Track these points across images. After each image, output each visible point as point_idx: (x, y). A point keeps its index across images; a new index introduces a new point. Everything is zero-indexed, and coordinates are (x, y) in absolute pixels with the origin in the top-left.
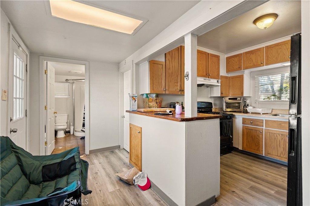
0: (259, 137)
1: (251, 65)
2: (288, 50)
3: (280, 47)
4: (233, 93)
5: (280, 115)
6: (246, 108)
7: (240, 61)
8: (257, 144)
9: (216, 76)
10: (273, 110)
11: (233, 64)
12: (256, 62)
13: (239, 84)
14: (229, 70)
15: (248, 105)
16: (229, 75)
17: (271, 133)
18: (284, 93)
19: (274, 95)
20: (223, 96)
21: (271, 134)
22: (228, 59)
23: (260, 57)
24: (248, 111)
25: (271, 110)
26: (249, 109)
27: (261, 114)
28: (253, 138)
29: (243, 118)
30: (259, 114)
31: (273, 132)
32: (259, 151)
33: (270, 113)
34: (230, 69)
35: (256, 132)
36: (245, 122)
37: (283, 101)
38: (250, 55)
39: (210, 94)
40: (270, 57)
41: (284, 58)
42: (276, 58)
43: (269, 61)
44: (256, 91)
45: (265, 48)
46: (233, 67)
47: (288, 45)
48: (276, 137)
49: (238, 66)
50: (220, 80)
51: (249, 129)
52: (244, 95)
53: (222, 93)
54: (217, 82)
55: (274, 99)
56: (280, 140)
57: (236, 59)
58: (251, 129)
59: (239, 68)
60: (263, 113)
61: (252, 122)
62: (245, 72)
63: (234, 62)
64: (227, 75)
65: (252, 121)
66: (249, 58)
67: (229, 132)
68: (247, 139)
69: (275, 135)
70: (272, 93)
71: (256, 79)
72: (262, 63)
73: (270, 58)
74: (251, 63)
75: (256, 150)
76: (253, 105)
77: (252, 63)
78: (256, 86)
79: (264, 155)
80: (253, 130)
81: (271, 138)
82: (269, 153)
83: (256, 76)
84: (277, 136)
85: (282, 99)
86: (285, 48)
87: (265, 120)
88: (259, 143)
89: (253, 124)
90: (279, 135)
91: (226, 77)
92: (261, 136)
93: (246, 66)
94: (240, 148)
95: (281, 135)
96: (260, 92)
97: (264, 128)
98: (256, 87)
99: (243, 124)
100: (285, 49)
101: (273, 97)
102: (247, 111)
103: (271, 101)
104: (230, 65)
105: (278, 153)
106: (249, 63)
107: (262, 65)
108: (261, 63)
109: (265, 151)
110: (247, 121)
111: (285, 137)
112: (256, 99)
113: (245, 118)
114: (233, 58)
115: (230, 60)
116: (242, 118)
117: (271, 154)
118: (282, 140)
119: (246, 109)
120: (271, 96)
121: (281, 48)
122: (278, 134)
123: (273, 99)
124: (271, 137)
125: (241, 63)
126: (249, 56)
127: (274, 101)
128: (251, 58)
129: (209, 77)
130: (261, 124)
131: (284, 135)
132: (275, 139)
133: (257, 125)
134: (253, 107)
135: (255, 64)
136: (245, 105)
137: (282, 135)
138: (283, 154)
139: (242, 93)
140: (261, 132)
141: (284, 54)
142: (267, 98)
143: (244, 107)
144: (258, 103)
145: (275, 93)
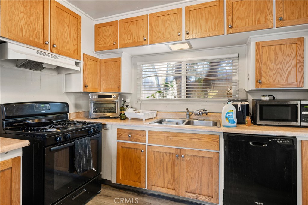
0: (140, 159)
1: (131, 41)
2: (177, 24)
3: (168, 17)
4: (106, 86)
5: (167, 120)
6: (124, 112)
7: (115, 33)
8: (137, 172)
9: (72, 52)
10: (158, 113)
11: (105, 37)
12: (137, 37)
13: (115, 73)
14: (98, 47)
15: (127, 106)
16: (101, 56)
17: (157, 152)
18: (170, 89)
19: (159, 92)
20: (88, 90)
21: (155, 153)
22: (98, 27)
23: (143, 31)
24: (127, 116)
25: (156, 113)
26: (129, 113)
27: (144, 120)
28: (132, 161)
29: (118, 129)
30: (141, 120)
31: (158, 151)
32: (140, 183)
33: (154, 118)
34: (100, 46)
35: (136, 152)
36: (121, 136)
37: (169, 100)
38: (130, 24)
39: (65, 87)
40: (156, 31)
41: (173, 35)
42: (163, 34)
43: (154, 37)
44: (138, 86)
45: (148, 17)
46: (105, 43)
47: (177, 16)
48: (163, 158)
49: (112, 42)
50: (81, 62)
51: (127, 148)
52: (122, 91)
53: (85, 86)
54: (74, 63)
55: (159, 96)
56: (167, 162)
57: (110, 30)
58: (129, 148)
59: (114, 44)
60: (146, 118)
61: (130, 136)
62: (123, 54)
63: (106, 34)
64: (96, 56)
65: (130, 133)
66: (128, 30)
67: (90, 161)
68: (124, 164)
69: (161, 155)
70: (157, 89)
71: (138, 68)
72: (145, 40)
73: (155, 33)
74: (130, 39)
75: (137, 182)
76: (135, 106)
77: (132, 38)
78: (138, 78)
79: (146, 188)
80: (131, 148)
81: (156, 160)
82: (153, 185)
83: (138, 63)
84: (163, 156)
85: (168, 97)
86: (173, 20)
87: (149, 131)
88: (140, 169)
89: (131, 139)
90: (166, 155)
91: (95, 60)
92: (142, 157)
93: (124, 43)
94: (114, 181)
95: (168, 155)
96: (143, 86)
97: (147, 144)
98: (138, 80)
99: (117, 139)
100: (173, 22)
101: (158, 94)
102: (125, 116)
103: (156, 100)
104: (101, 38)
105: (164, 183)
106: (128, 39)
107: (145, 43)
108: (143, 40)
109: (148, 182)
110: (123, 135)
111: (173, 157)
112: (139, 96)
113: (121, 129)
114: (105, 27)
115: (100, 30)
116: (116, 130)
117: (156, 185)
118: (170, 162)
119: (124, 114)
120: (156, 93)
121: (168, 20)
122: (165, 152)
123: (157, 97)
124: (156, 158)
125: (117, 36)
126: (128, 27)
127: (159, 100)
128: (130, 31)
129: (54, 50)
130: (143, 138)
131: (172, 153)
132: (161, 161)
133: (138, 140)
134: (134, 109)
135: (136, 41)
136: (122, 107)
137: (170, 153)
138: (171, 184)
139: (119, 87)
140: (143, 151)
141: (173, 30)
142: (151, 95)
143: (121, 110)
144: (141, 103)
145: (160, 89)
